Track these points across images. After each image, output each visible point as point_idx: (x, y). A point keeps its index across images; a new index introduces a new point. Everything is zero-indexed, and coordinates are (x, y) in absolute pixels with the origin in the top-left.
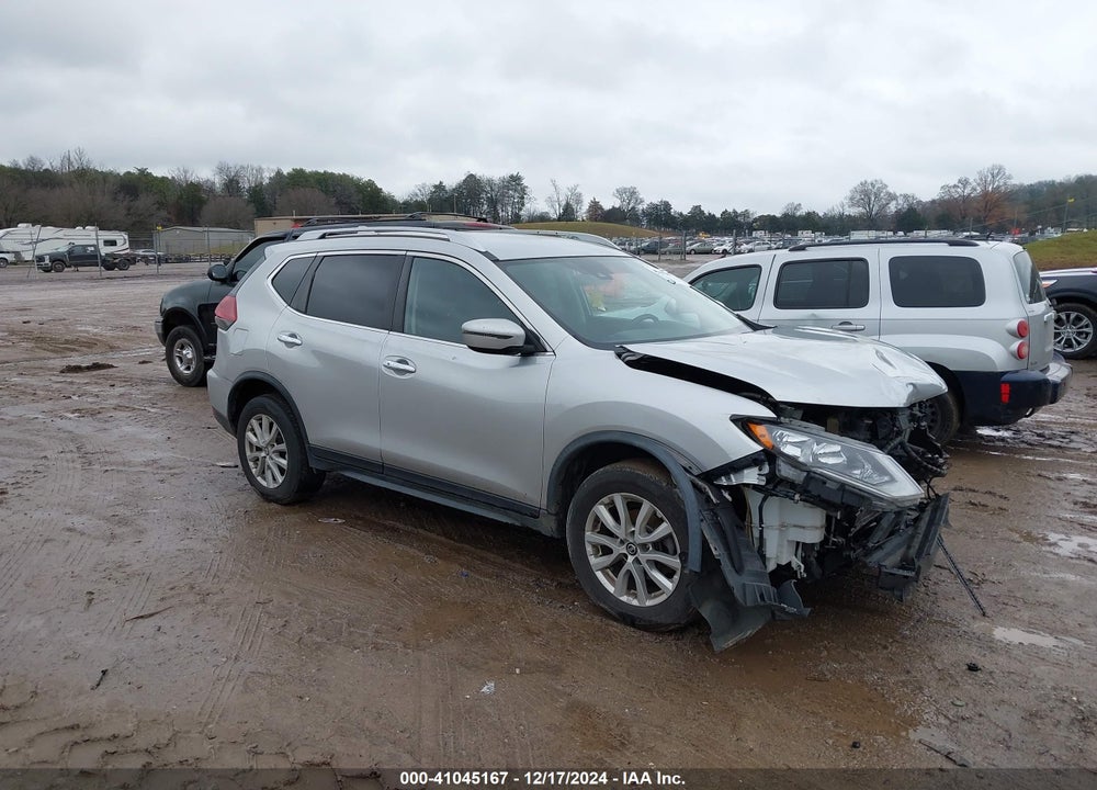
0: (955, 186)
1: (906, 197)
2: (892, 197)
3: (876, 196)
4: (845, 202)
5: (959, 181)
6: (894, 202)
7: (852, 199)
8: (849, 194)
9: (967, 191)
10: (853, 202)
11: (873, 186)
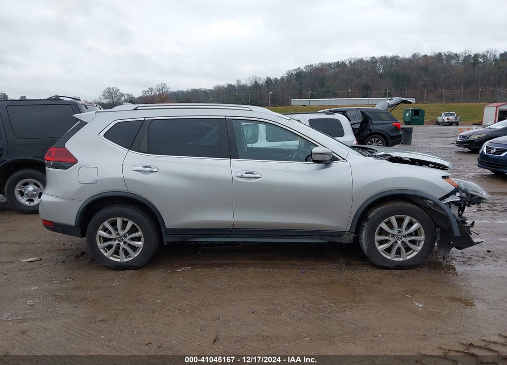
0: (148, 91)
1: (128, 95)
2: (122, 95)
3: (115, 94)
4: (101, 96)
5: (149, 89)
6: (123, 97)
7: (104, 95)
8: (102, 93)
9: (153, 93)
10: (105, 97)
11: (113, 90)
